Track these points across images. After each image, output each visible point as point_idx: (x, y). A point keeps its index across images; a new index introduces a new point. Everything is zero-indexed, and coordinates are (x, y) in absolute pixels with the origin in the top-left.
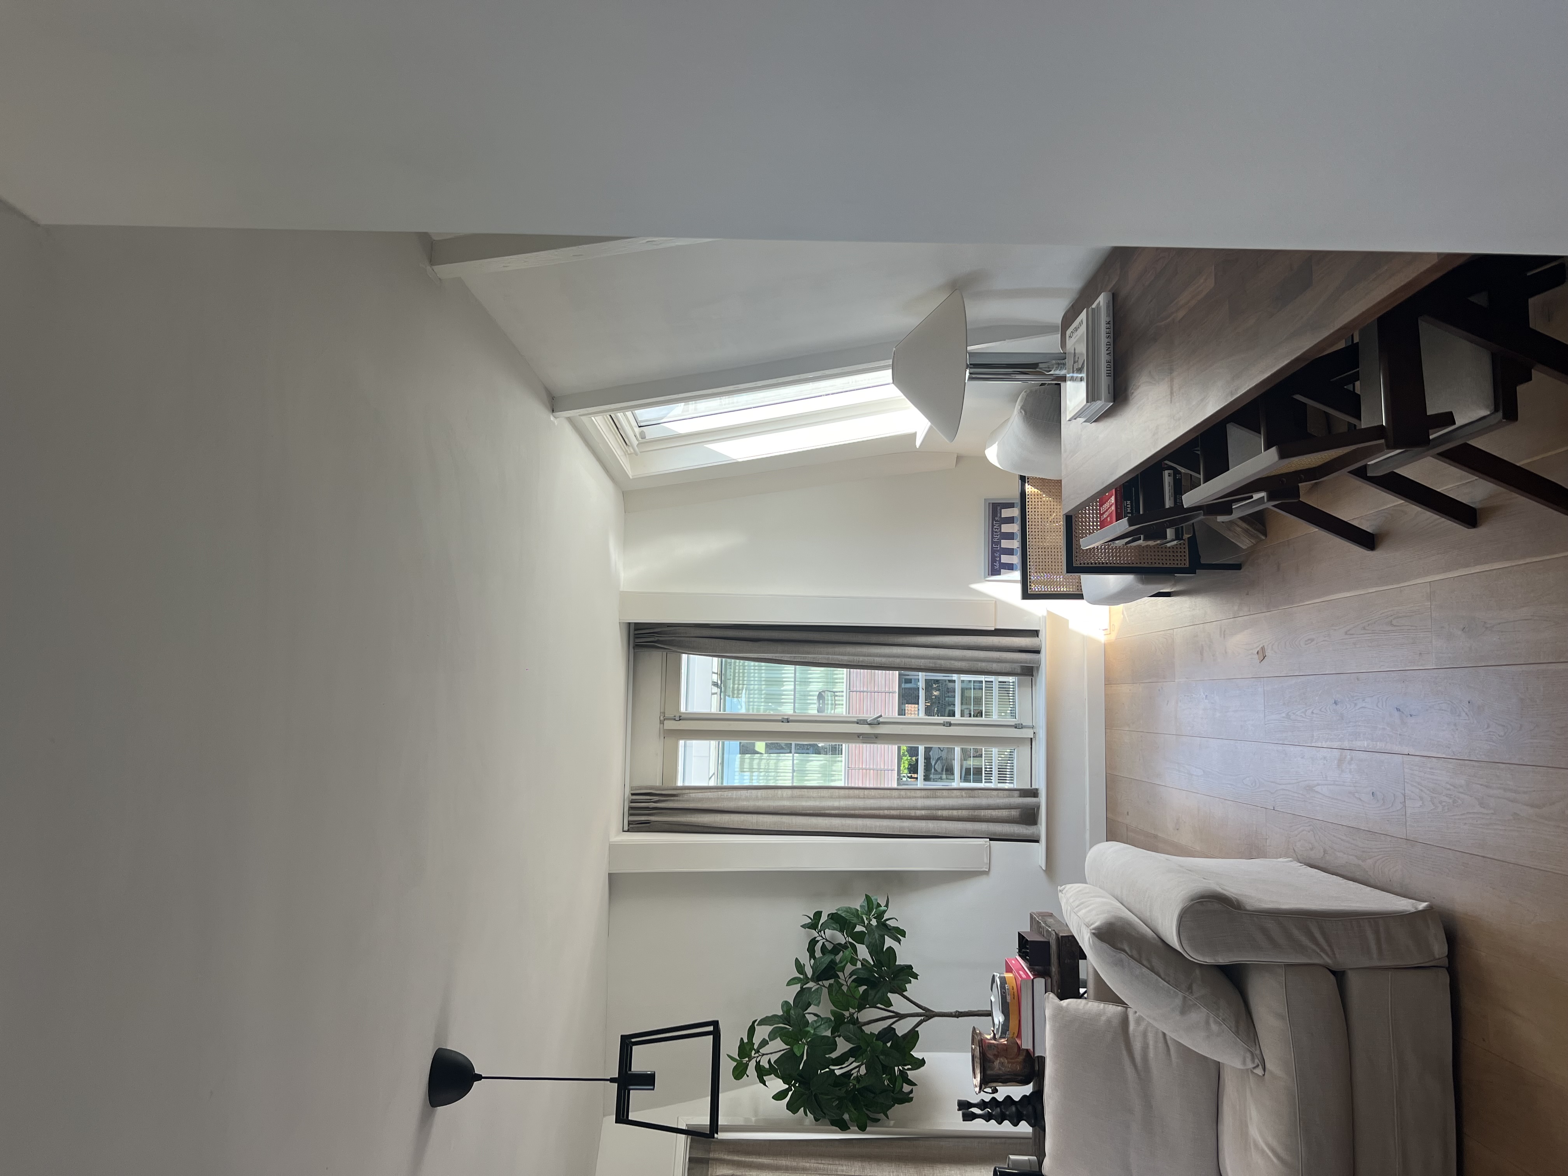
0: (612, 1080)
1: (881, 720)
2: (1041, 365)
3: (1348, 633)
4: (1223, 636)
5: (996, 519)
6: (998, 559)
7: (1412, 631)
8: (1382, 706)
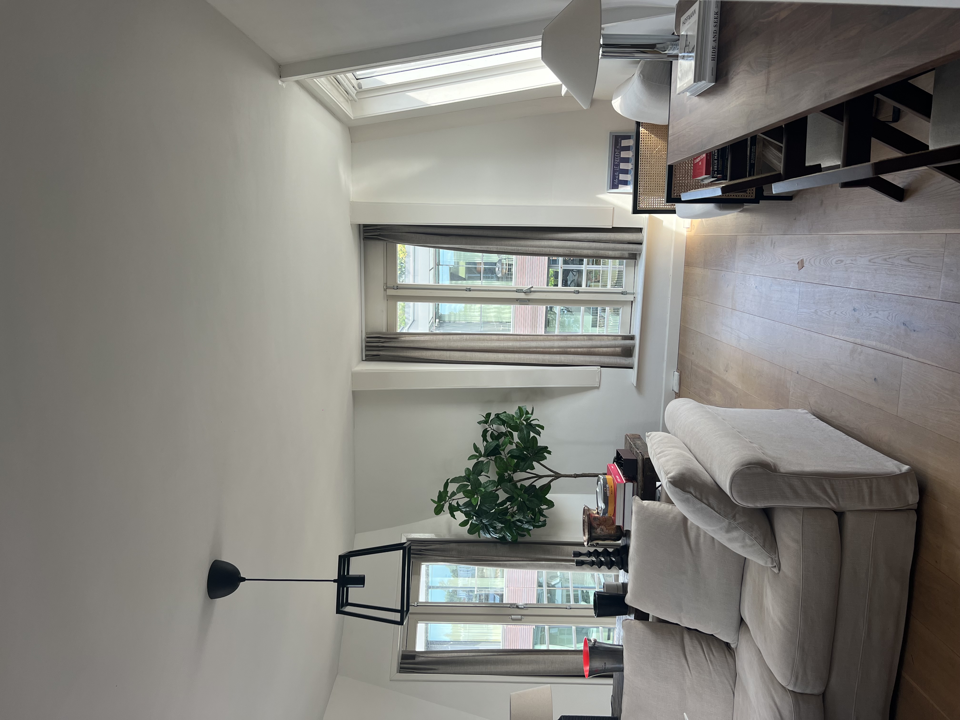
0: (334, 581)
1: (532, 289)
2: (658, 46)
3: (872, 261)
4: (773, 246)
5: (618, 147)
6: (617, 177)
7: (925, 269)
8: (892, 319)
